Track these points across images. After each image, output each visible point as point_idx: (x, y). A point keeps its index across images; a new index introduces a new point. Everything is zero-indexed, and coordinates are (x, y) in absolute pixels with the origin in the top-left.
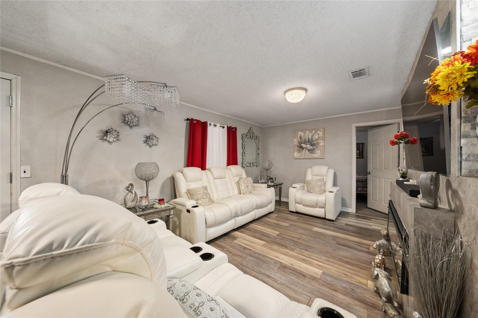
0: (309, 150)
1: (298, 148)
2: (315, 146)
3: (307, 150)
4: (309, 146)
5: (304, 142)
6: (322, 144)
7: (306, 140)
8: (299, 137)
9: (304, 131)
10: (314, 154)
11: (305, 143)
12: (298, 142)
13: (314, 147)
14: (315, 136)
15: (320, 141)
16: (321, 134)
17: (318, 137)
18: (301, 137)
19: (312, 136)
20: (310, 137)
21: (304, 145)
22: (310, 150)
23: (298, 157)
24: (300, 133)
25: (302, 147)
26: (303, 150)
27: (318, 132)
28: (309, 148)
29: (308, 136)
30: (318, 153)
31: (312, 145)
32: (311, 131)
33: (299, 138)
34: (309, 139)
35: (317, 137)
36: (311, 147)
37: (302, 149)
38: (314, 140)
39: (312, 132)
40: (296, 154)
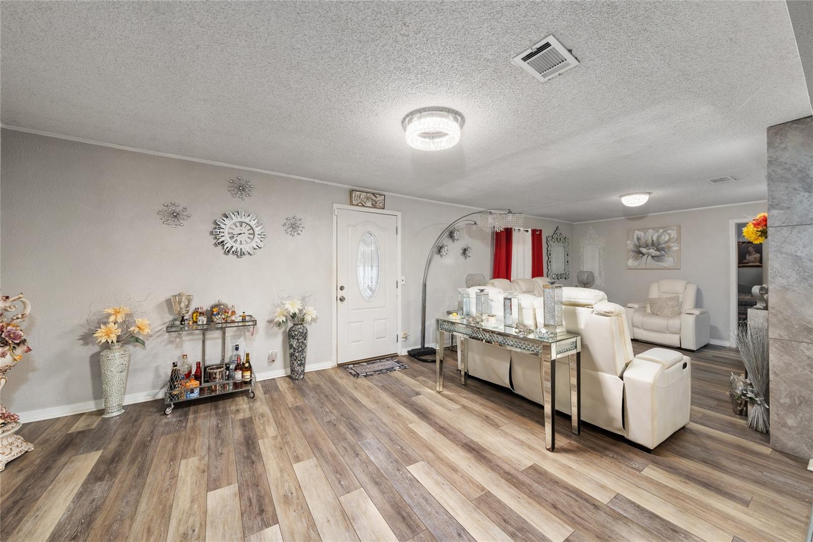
0: (653, 257)
1: (635, 254)
2: (664, 251)
3: (650, 257)
4: (653, 252)
5: (645, 246)
6: (675, 248)
7: (648, 242)
8: (635, 238)
9: (645, 230)
10: (662, 262)
11: (647, 246)
12: (634, 245)
13: (662, 252)
14: (663, 237)
15: (672, 245)
16: (674, 234)
17: (669, 238)
18: (638, 239)
19: (658, 237)
20: (655, 238)
21: (644, 250)
22: (655, 257)
23: (635, 266)
24: (637, 232)
25: (641, 253)
26: (642, 256)
27: (669, 231)
28: (653, 254)
29: (652, 237)
30: (669, 261)
31: (658, 250)
32: (656, 229)
33: (636, 240)
34: (653, 241)
35: (667, 238)
36: (658, 253)
37: (641, 255)
38: (662, 242)
39: (658, 232)
40: (631, 263)
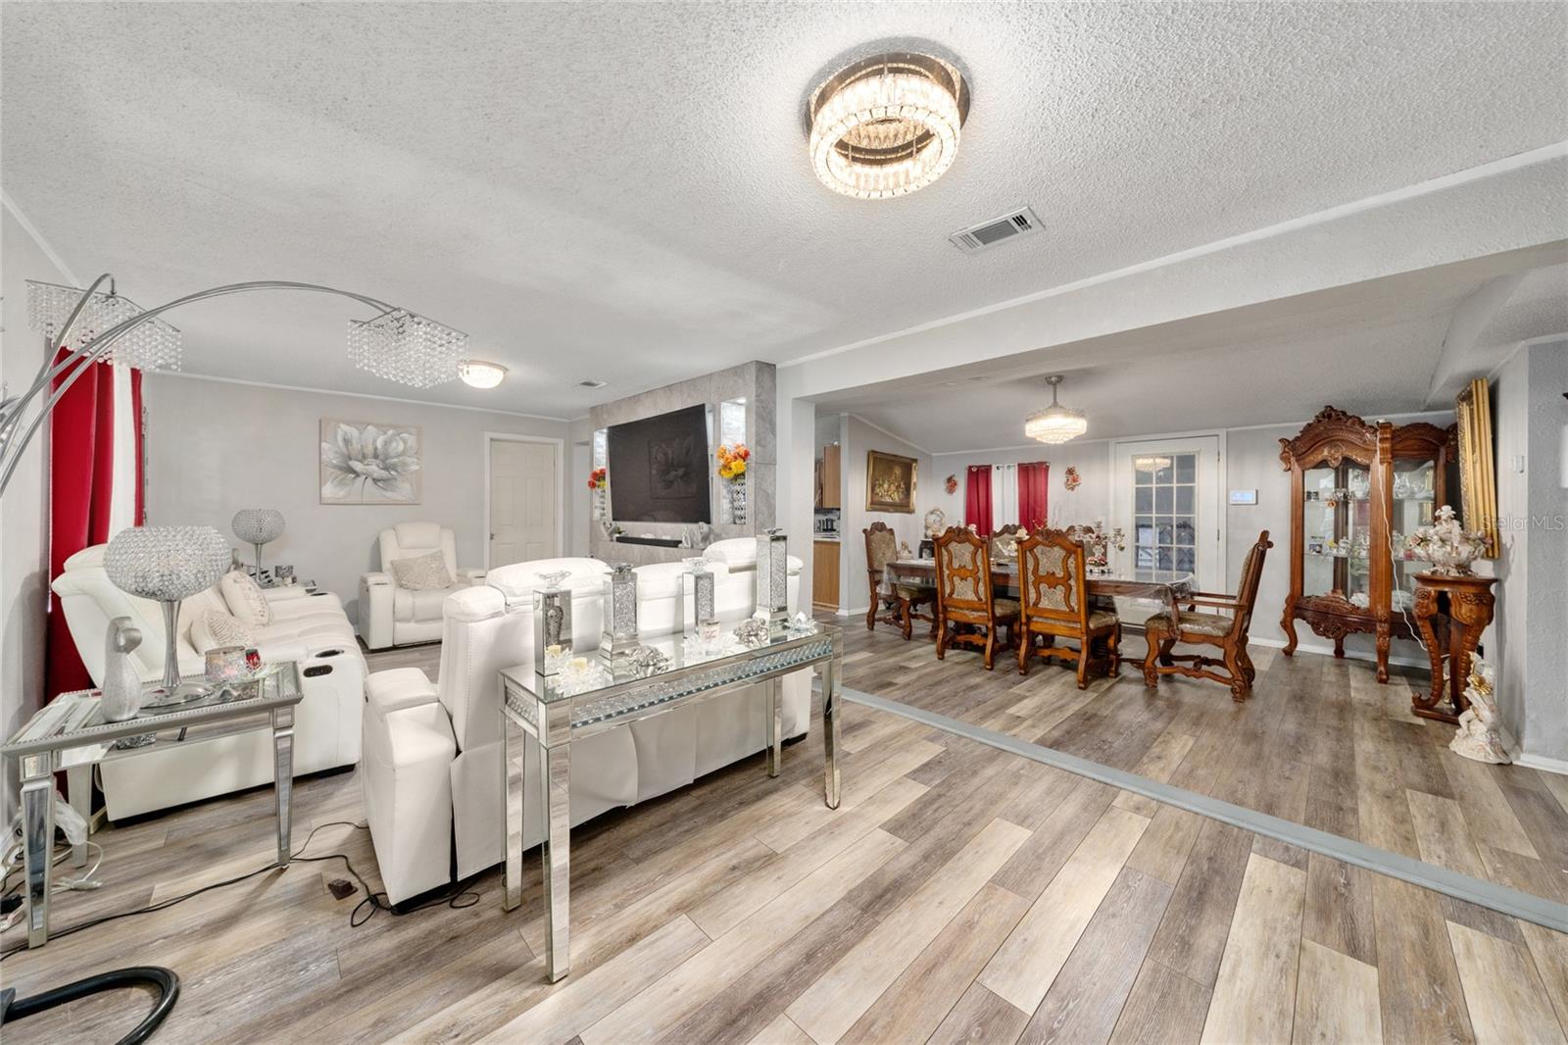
0: (375, 481)
1: (339, 472)
2: (396, 471)
3: (369, 480)
4: (375, 469)
5: (360, 457)
6: (415, 467)
7: (365, 451)
8: (340, 438)
9: (361, 425)
10: (393, 491)
11: (363, 458)
12: (336, 452)
13: (393, 473)
14: (394, 444)
15: (409, 460)
16: (412, 441)
17: (405, 448)
18: (347, 441)
19: (386, 443)
20: (379, 444)
21: (357, 466)
22: (379, 480)
23: (339, 499)
24: (343, 426)
25: (353, 471)
26: (354, 478)
27: (404, 435)
28: (375, 475)
29: (375, 441)
30: (404, 490)
31: (386, 468)
32: (382, 428)
33: (341, 443)
34: (376, 449)
35: (401, 447)
36: (384, 474)
37: (353, 476)
38: (392, 454)
39: (385, 433)
40: (329, 491)
